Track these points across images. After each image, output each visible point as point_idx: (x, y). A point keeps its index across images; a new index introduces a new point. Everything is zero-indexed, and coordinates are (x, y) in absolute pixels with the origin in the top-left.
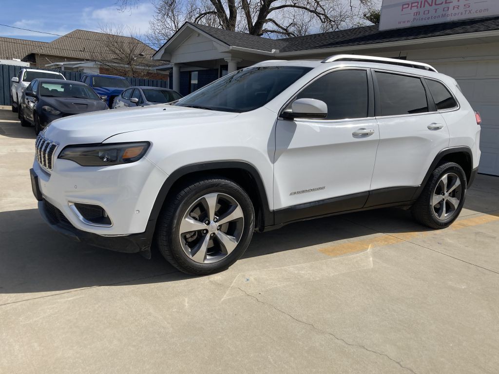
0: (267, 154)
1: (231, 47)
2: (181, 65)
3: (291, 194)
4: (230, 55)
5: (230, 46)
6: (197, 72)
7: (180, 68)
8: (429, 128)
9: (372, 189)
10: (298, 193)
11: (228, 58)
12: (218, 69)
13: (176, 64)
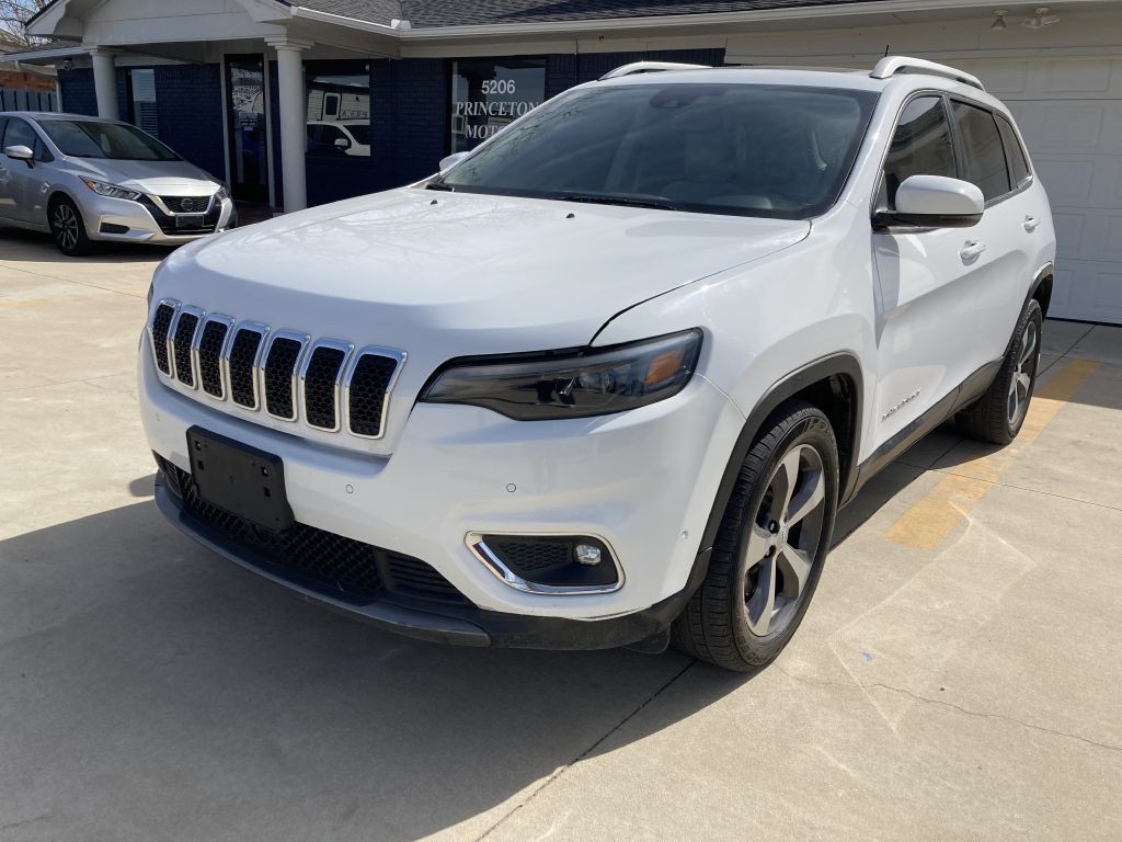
1: (294, 10)
2: (113, 52)
4: (283, 30)
5: (289, 5)
6: (152, 71)
7: (113, 57)
11: (276, 39)
12: (218, 65)
13: (103, 49)
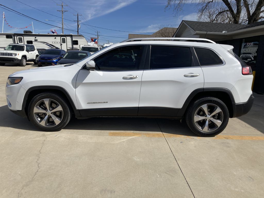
0: (71, 84)
1: (196, 32)
3: (88, 103)
8: (185, 76)
9: (140, 106)
10: (92, 103)
